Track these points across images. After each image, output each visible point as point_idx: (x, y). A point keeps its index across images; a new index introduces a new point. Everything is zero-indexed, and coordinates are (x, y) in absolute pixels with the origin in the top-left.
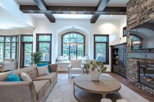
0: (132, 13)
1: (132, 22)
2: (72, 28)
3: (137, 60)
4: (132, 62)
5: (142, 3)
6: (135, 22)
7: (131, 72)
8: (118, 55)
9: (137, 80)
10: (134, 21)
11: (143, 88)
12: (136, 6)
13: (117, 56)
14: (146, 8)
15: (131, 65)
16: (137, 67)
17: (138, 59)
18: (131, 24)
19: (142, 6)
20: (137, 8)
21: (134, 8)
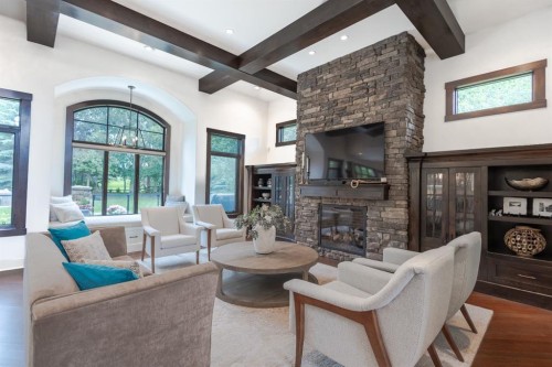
0: (310, 102)
1: (308, 121)
2: (125, 87)
3: (319, 201)
4: (306, 206)
5: (329, 89)
6: (316, 123)
7: (304, 227)
8: (269, 191)
9: (317, 242)
10: (313, 120)
11: (327, 254)
12: (319, 91)
13: (264, 195)
14: (336, 102)
15: (305, 212)
16: (317, 216)
17: (321, 198)
18: (307, 125)
19: (330, 96)
20: (320, 95)
21: (315, 92)
